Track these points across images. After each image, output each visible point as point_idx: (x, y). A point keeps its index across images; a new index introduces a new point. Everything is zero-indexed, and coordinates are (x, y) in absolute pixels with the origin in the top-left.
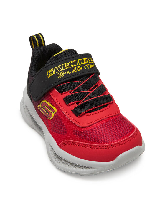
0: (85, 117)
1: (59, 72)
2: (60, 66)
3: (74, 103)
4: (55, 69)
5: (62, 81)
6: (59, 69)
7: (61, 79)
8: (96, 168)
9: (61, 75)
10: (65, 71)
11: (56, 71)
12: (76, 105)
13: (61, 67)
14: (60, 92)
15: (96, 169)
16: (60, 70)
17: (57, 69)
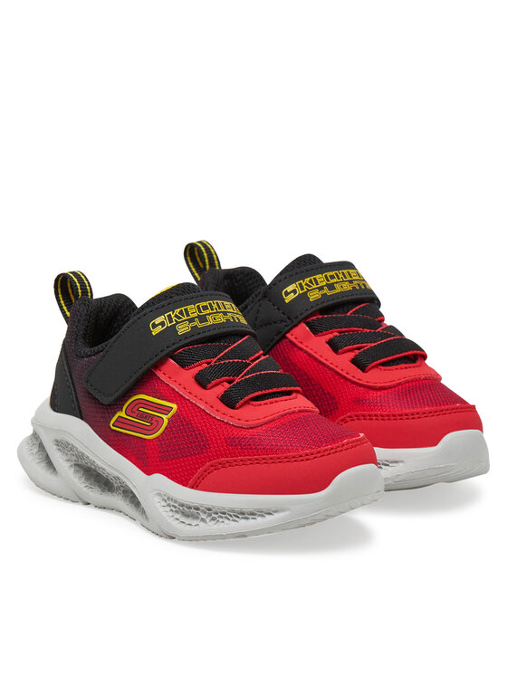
0: (248, 408)
1: (177, 323)
2: (179, 310)
3: (223, 382)
4: (169, 316)
5: (187, 341)
6: (176, 316)
7: (185, 336)
8: (288, 509)
9: (183, 329)
10: (191, 320)
11: (171, 321)
12: (227, 385)
13: (181, 312)
14: (183, 366)
15: (287, 513)
16: (179, 318)
17: (173, 316)
